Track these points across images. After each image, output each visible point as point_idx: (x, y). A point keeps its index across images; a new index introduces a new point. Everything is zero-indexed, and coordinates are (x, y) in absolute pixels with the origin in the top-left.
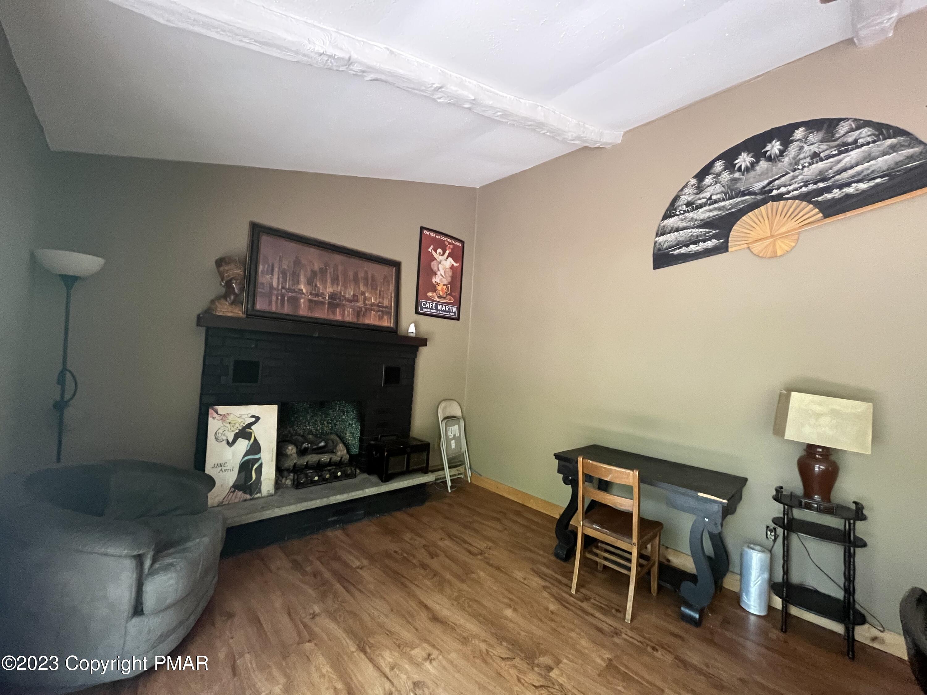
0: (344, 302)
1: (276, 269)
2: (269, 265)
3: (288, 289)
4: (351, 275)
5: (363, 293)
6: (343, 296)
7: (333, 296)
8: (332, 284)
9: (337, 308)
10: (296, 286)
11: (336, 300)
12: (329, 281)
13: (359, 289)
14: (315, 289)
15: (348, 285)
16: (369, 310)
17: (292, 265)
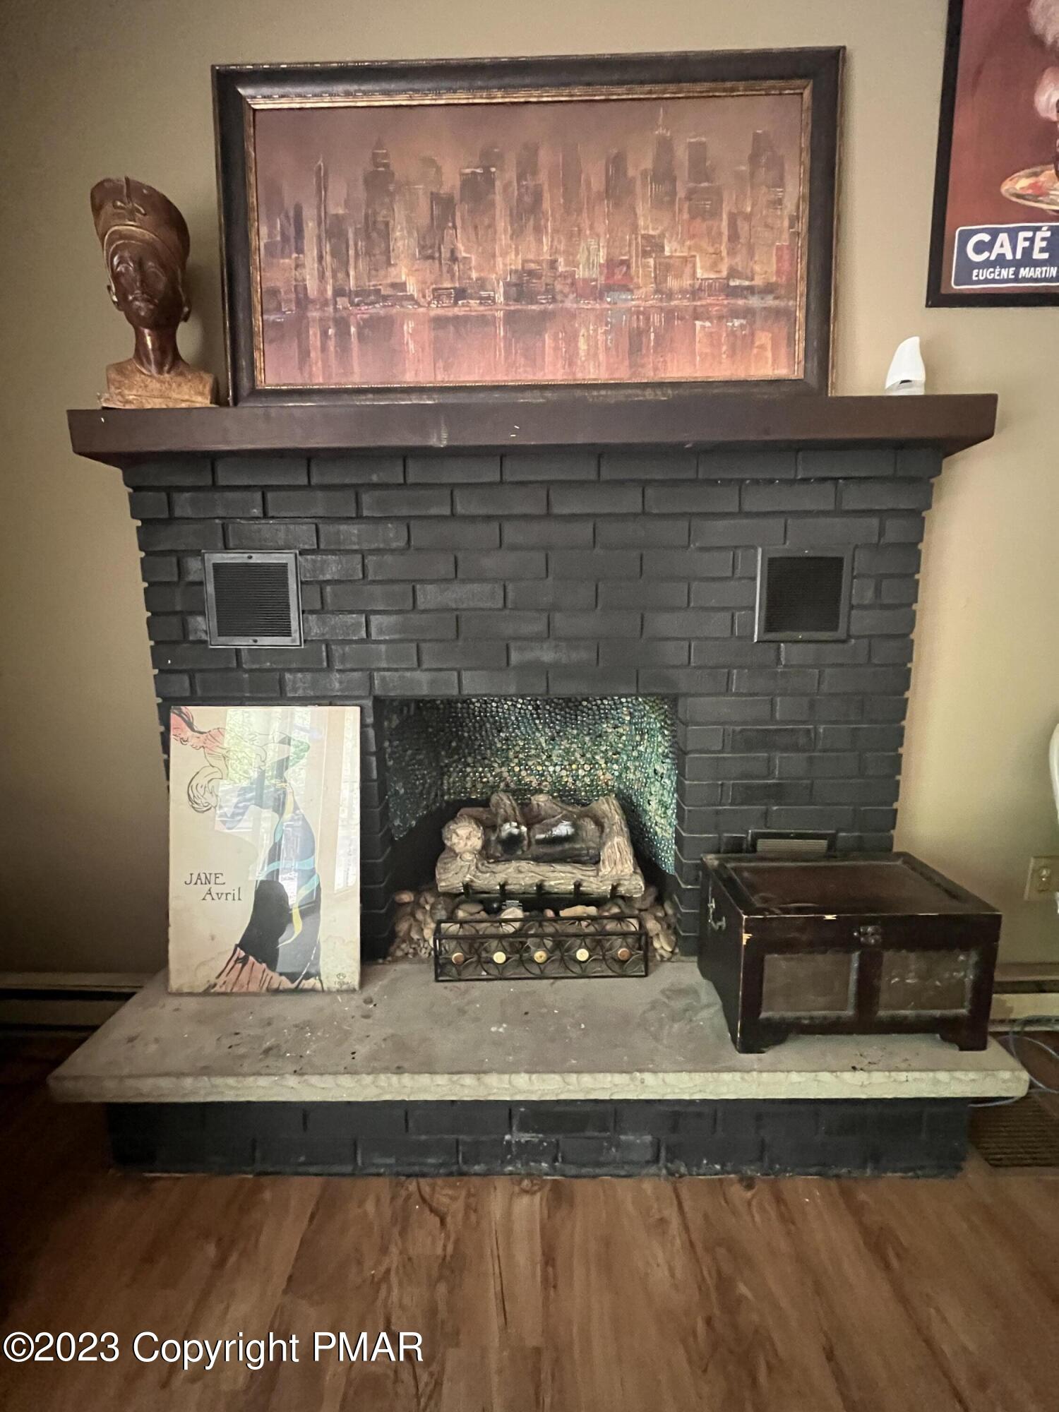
0: (569, 304)
1: (310, 227)
2: (287, 217)
3: (357, 294)
4: (595, 176)
5: (653, 246)
6: (564, 276)
7: (521, 288)
8: (517, 234)
9: (540, 333)
10: (382, 273)
11: (533, 301)
12: (502, 223)
13: (635, 228)
14: (450, 271)
15: (586, 224)
16: (681, 318)
17: (361, 194)
